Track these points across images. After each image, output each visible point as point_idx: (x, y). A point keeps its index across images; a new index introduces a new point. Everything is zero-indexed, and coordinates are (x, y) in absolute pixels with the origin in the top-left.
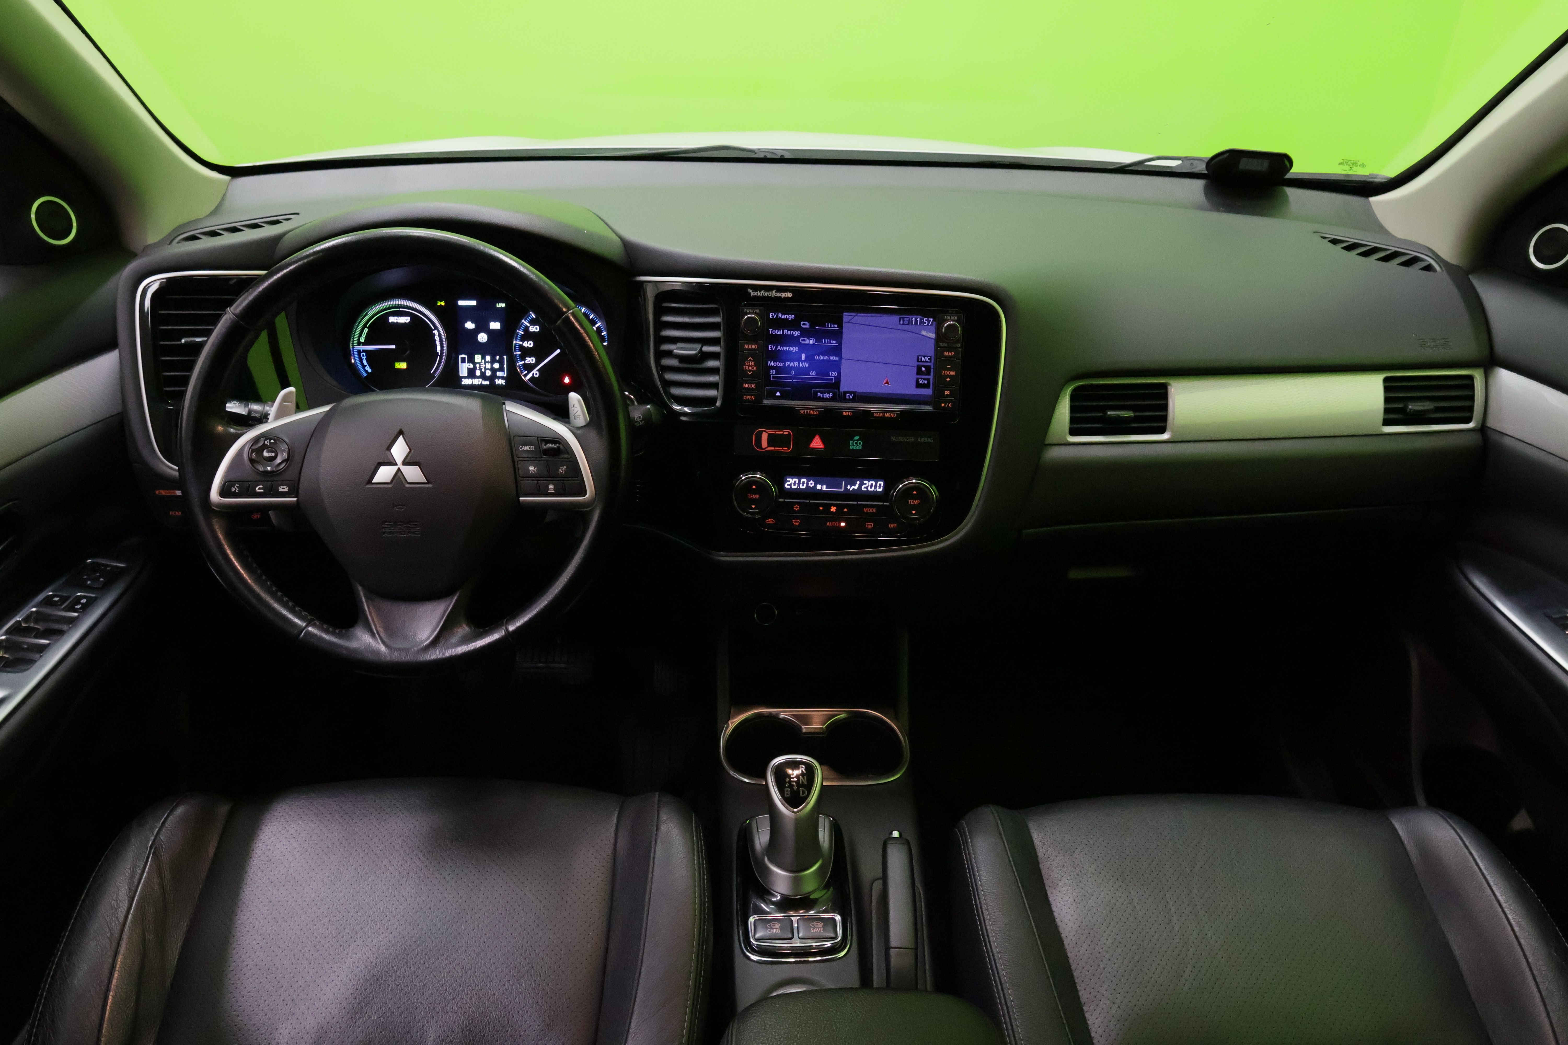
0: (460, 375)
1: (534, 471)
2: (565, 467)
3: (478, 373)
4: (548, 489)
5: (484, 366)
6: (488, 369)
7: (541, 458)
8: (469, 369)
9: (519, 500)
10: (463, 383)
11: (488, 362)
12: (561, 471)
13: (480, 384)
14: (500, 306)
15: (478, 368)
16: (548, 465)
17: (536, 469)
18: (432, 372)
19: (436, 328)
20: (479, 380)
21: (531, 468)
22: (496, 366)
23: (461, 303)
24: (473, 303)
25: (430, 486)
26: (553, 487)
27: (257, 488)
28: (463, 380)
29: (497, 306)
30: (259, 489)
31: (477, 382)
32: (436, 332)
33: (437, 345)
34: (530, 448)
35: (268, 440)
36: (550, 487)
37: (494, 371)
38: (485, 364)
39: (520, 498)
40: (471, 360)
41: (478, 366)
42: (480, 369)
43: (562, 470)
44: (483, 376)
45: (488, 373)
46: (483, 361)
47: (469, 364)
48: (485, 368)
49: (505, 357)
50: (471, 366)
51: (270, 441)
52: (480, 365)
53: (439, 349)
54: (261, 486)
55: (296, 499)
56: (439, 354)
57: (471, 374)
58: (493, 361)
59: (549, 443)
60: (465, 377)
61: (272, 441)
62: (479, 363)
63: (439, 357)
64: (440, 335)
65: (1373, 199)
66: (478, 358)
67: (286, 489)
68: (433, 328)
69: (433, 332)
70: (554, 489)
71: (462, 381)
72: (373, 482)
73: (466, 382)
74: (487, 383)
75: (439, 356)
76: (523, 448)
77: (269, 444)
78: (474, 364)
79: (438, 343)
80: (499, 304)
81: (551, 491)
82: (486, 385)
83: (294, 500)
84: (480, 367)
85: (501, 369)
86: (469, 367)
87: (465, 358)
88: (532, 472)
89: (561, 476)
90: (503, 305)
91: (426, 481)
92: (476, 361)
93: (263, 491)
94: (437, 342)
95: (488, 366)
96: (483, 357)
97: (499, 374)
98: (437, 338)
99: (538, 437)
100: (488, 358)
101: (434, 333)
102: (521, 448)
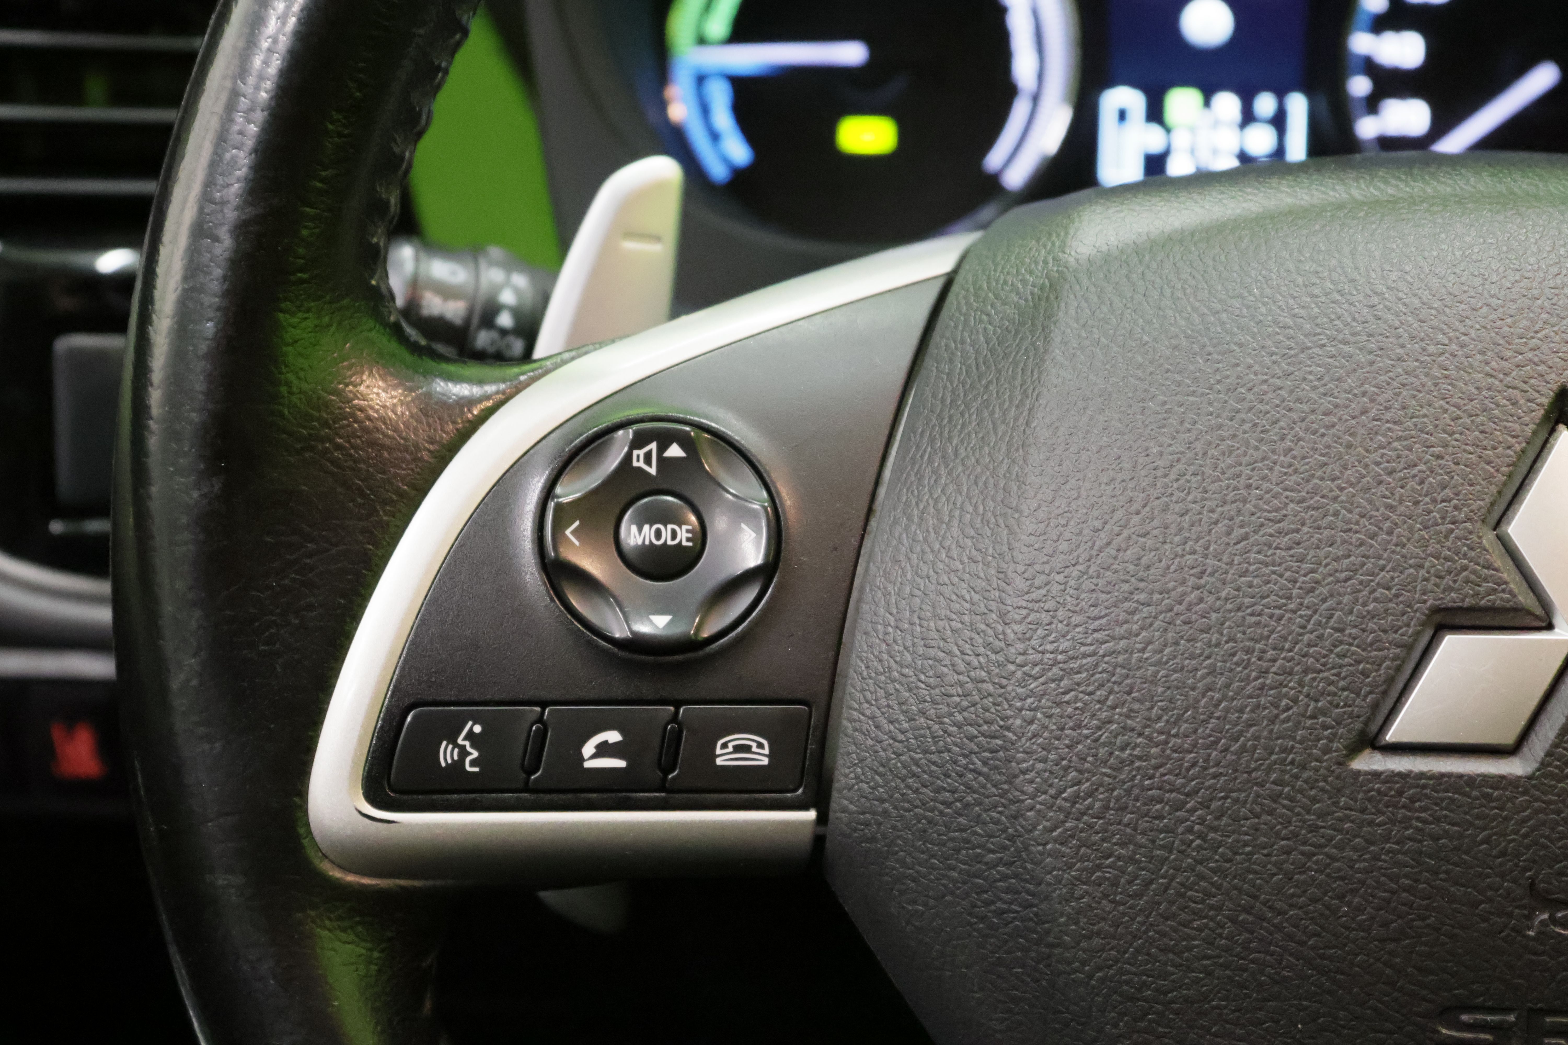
5: (1209, 138)
8: (1146, 152)
15: (1182, 149)
27: (588, 749)
30: (603, 750)
33: (1020, 49)
35: (653, 446)
38: (1212, 129)
40: (1156, 114)
41: (1182, 137)
42: (1193, 153)
46: (1205, 118)
47: (1146, 131)
50: (1156, 138)
51: (662, 449)
52: (1191, 134)
53: (1025, 65)
54: (613, 736)
55: (811, 815)
56: (1027, 88)
61: (675, 451)
62: (1189, 129)
63: (1023, 102)
66: (1182, 106)
67: (761, 758)
72: (1391, 736)
75: (1027, 96)
77: (653, 471)
78: (1170, 129)
83: (802, 823)
86: (1148, 142)
92: (1176, 119)
93: (620, 763)
94: (1019, 37)
96: (1207, 104)
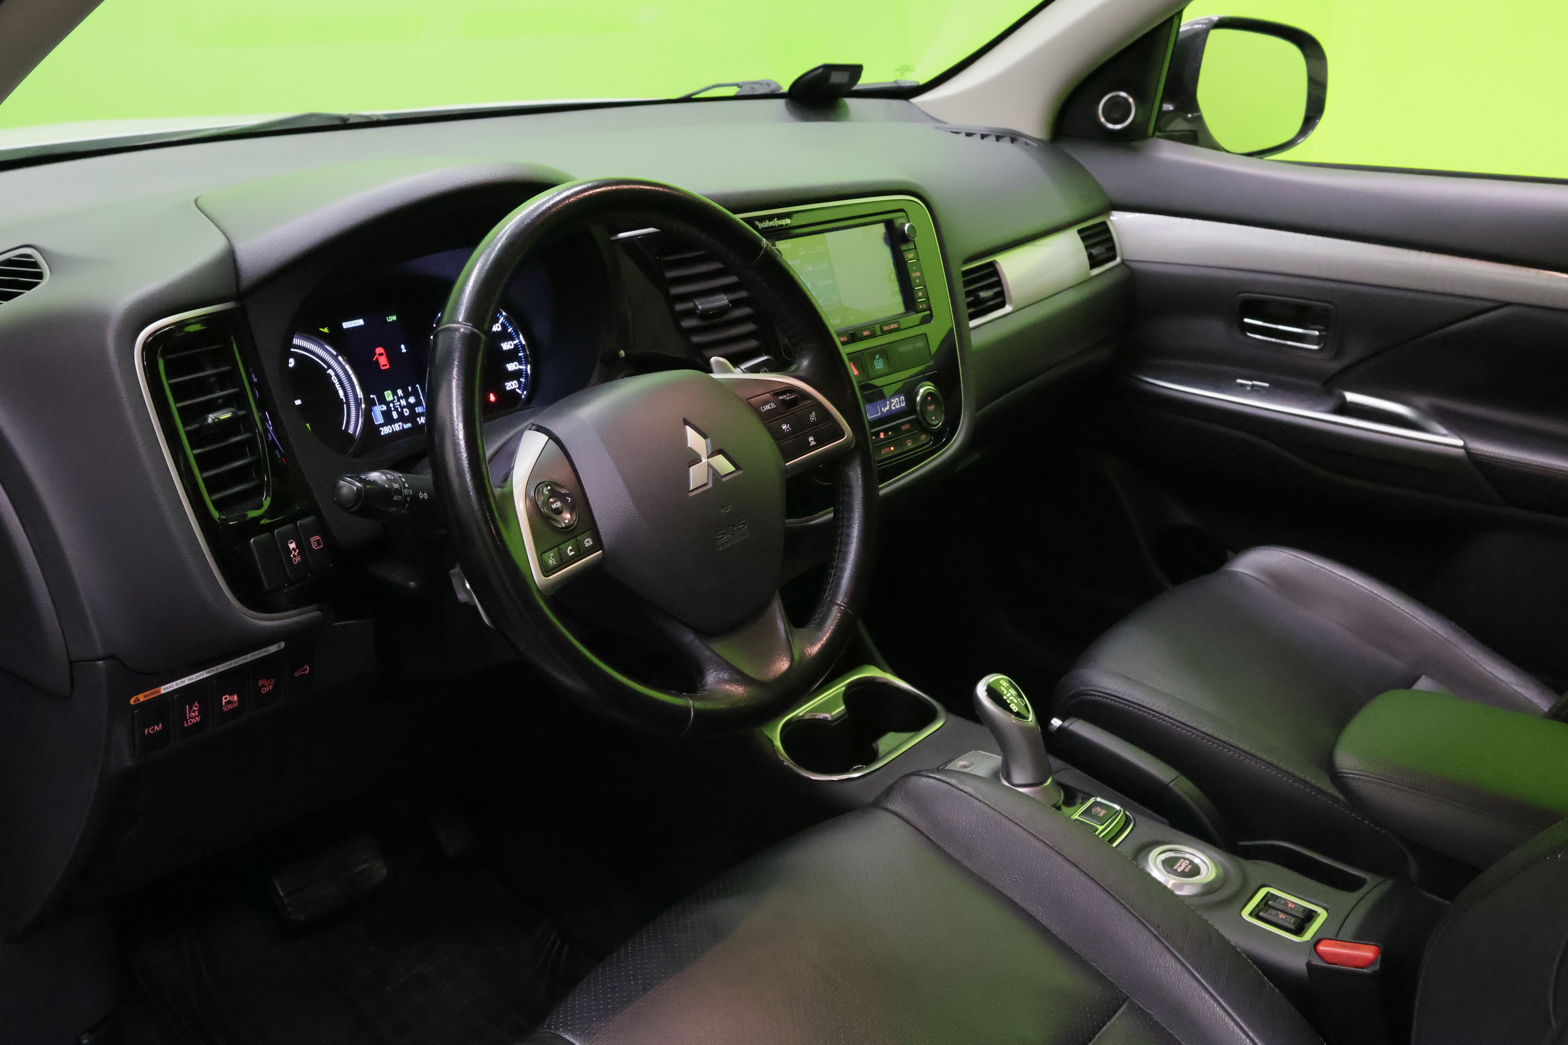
0: (376, 423)
1: (787, 429)
2: (814, 413)
3: (395, 415)
4: (809, 443)
5: (398, 403)
6: (404, 407)
7: (786, 412)
8: (383, 412)
9: (786, 466)
10: (382, 433)
11: (402, 398)
12: (813, 419)
13: (401, 428)
14: (391, 320)
15: (393, 409)
16: (797, 417)
17: (788, 425)
18: (343, 428)
19: (330, 367)
20: (399, 424)
21: (784, 427)
22: (412, 400)
23: (346, 325)
24: (360, 322)
26: (813, 439)
27: (568, 552)
28: (381, 429)
29: (388, 321)
30: (570, 551)
31: (397, 427)
32: (330, 371)
33: (338, 389)
34: (770, 406)
36: (810, 440)
37: (411, 407)
38: (399, 401)
39: (787, 464)
40: (383, 401)
41: (391, 405)
42: (396, 410)
43: (813, 417)
44: (402, 418)
45: (406, 412)
46: (395, 397)
47: (380, 406)
48: (400, 405)
49: (417, 386)
50: (385, 408)
52: (394, 403)
53: (341, 393)
54: (571, 548)
55: (601, 551)
56: (344, 401)
57: (388, 419)
58: (406, 396)
59: (783, 395)
60: (382, 425)
62: (392, 402)
63: (345, 405)
64: (337, 375)
65: (914, 100)
66: (388, 395)
67: (591, 542)
68: (326, 367)
69: (328, 372)
70: (815, 440)
71: (381, 431)
72: (691, 489)
73: (386, 430)
74: (409, 425)
75: (345, 403)
76: (765, 408)
78: (387, 404)
79: (338, 386)
80: (390, 317)
81: (813, 443)
82: (409, 429)
83: (601, 554)
84: (394, 406)
85: (418, 403)
86: (383, 409)
87: (374, 398)
88: (787, 431)
89: (815, 424)
90: (394, 318)
92: (388, 399)
93: (574, 553)
94: (336, 385)
95: (403, 402)
96: (395, 393)
97: (419, 410)
98: (335, 380)
99: (769, 393)
100: (400, 392)
101: (329, 374)
102: (763, 409)
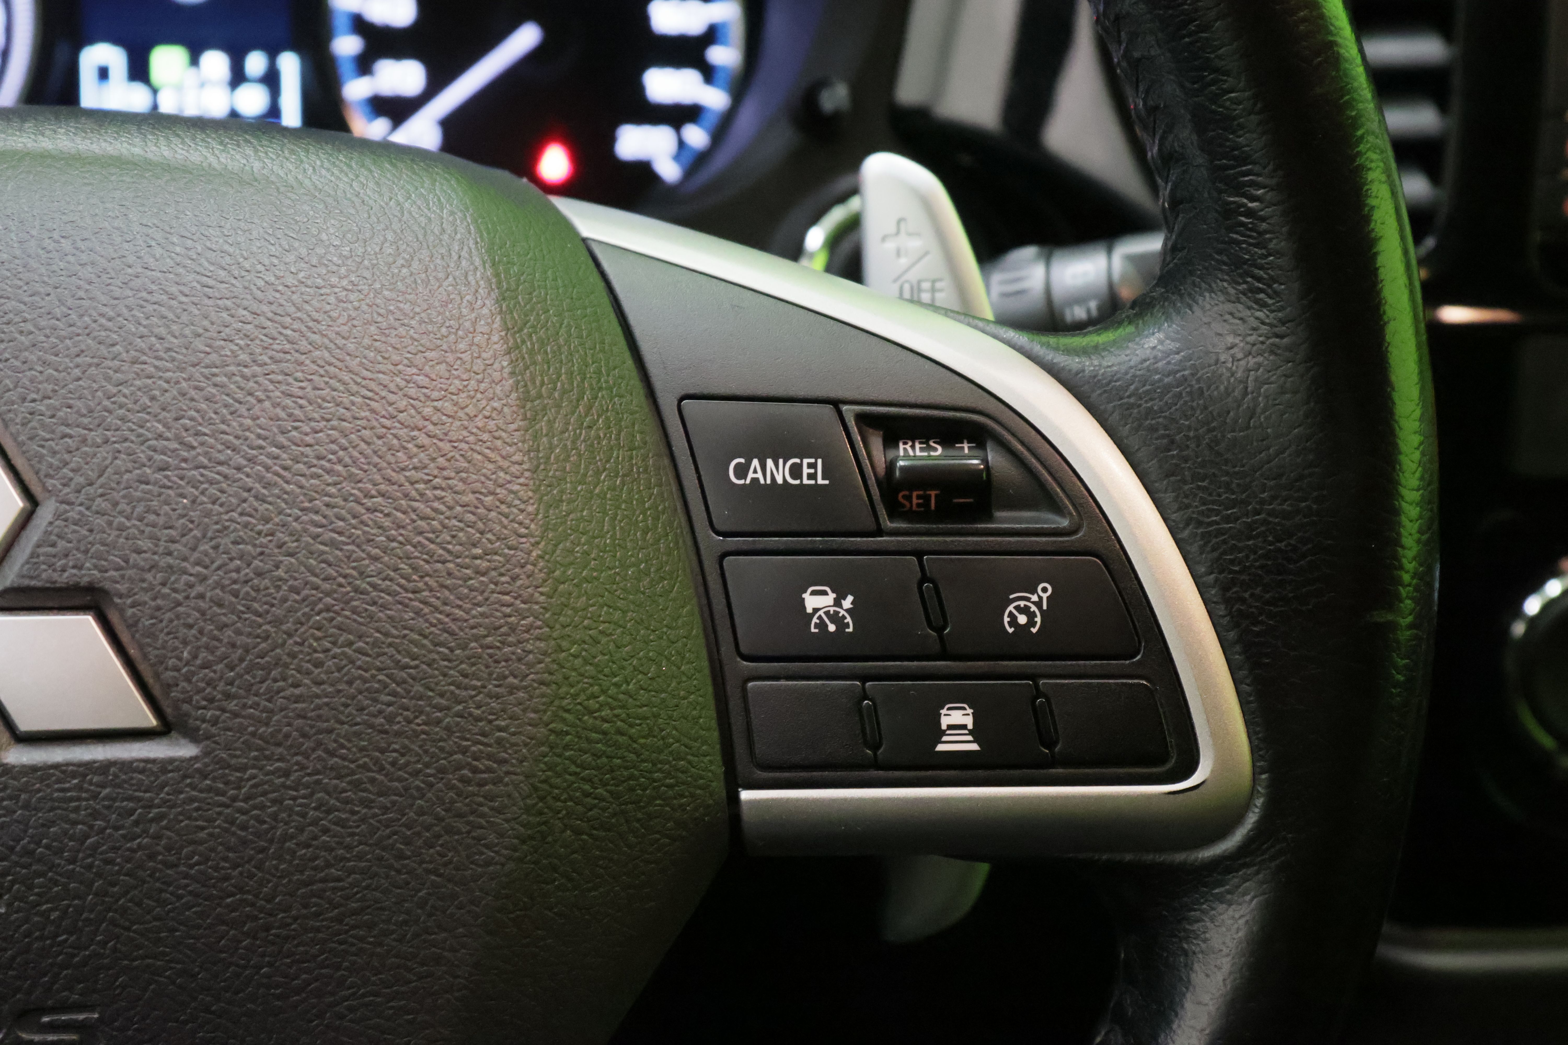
1: (835, 618)
2: (1044, 592)
4: (938, 734)
7: (879, 532)
9: (734, 799)
12: (1022, 619)
16: (924, 579)
17: (847, 603)
25: (184, 750)
26: (969, 721)
34: (796, 472)
36: (945, 722)
39: (746, 795)
59: (912, 437)
70: (977, 733)
76: (755, 472)
88: (822, 625)
91: (151, 721)
99: (836, 403)
102: (742, 472)
